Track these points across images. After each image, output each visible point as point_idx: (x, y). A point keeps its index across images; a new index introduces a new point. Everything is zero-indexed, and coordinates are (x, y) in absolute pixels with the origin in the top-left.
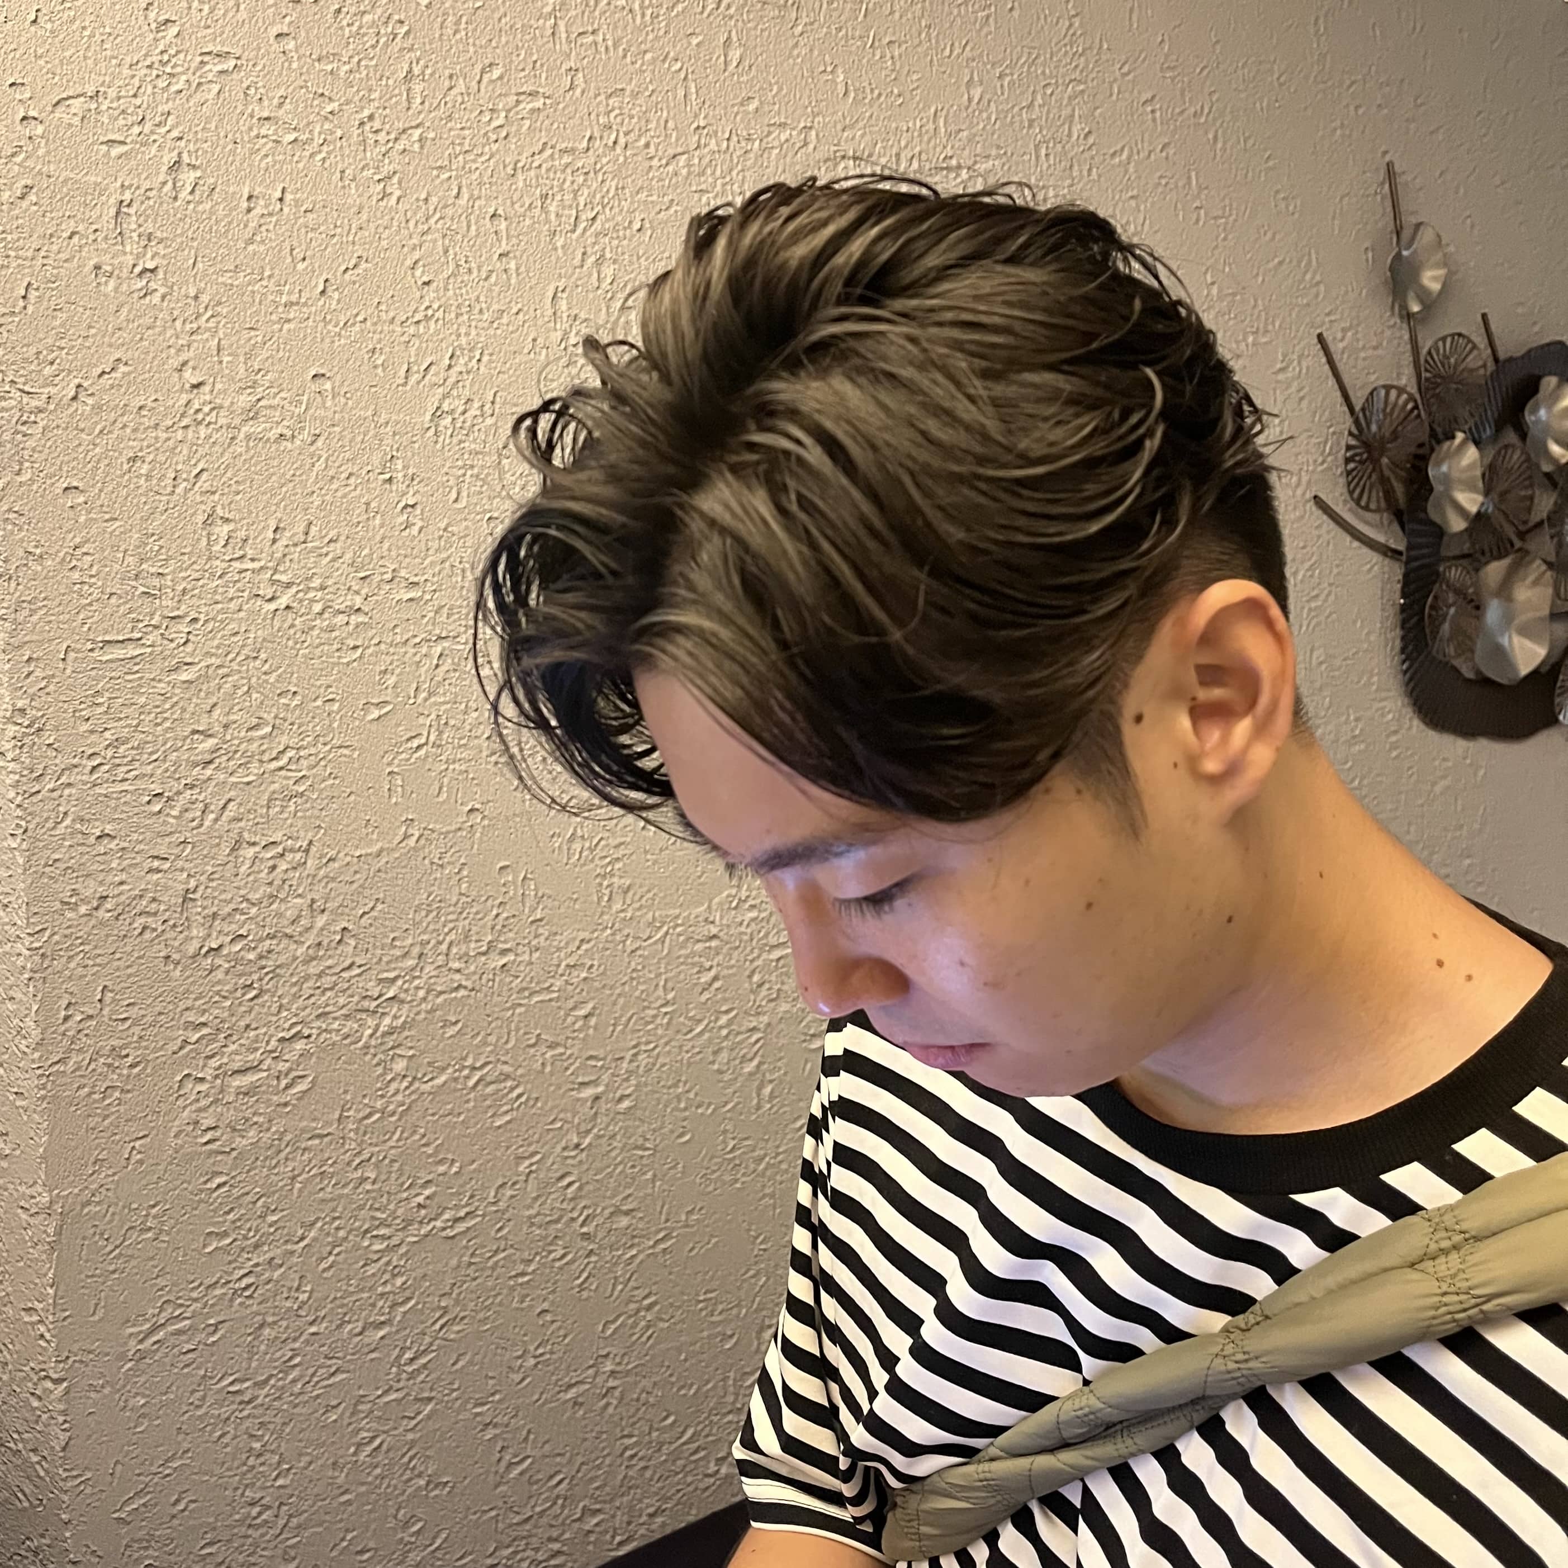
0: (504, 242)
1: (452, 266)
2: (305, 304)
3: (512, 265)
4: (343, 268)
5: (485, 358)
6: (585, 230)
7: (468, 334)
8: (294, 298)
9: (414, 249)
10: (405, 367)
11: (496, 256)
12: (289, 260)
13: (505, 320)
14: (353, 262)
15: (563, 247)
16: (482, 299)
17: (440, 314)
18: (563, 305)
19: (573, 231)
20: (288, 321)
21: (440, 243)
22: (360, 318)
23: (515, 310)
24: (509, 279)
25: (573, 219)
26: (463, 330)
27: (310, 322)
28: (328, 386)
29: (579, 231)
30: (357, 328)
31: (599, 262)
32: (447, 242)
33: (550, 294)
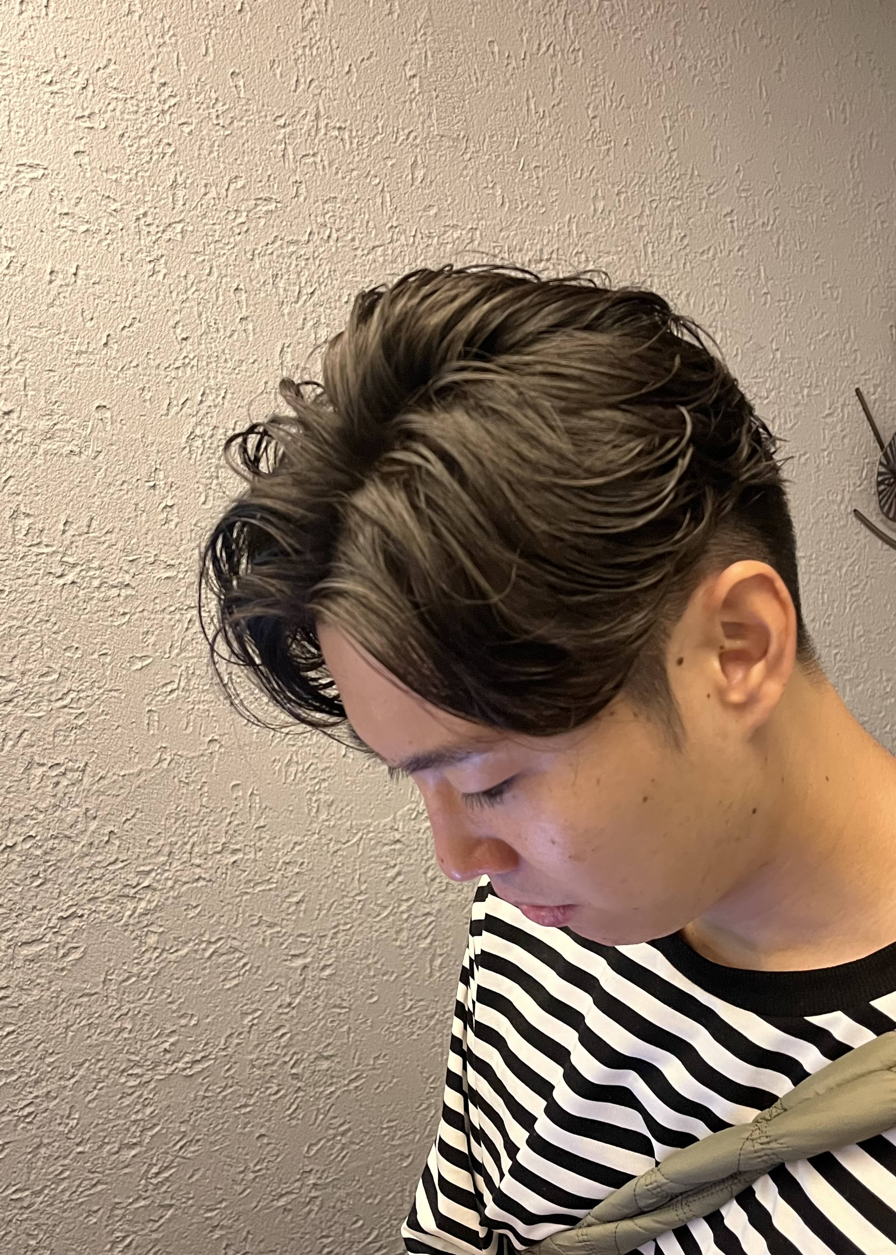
0: (244, 310)
1: (204, 326)
2: (92, 353)
3: (250, 326)
4: (121, 326)
5: (229, 396)
6: (305, 302)
7: (215, 378)
8: (83, 348)
9: (176, 312)
10: (167, 401)
11: (238, 320)
12: (81, 319)
13: (244, 368)
14: (129, 322)
15: (289, 314)
16: (227, 351)
17: (194, 362)
18: (288, 357)
19: (297, 302)
20: (79, 365)
21: (196, 308)
22: (134, 364)
23: (251, 361)
24: (247, 337)
25: (296, 293)
26: (212, 375)
27: (95, 367)
28: (108, 414)
29: (301, 302)
30: (131, 372)
31: (316, 325)
32: (201, 308)
33: (279, 349)
